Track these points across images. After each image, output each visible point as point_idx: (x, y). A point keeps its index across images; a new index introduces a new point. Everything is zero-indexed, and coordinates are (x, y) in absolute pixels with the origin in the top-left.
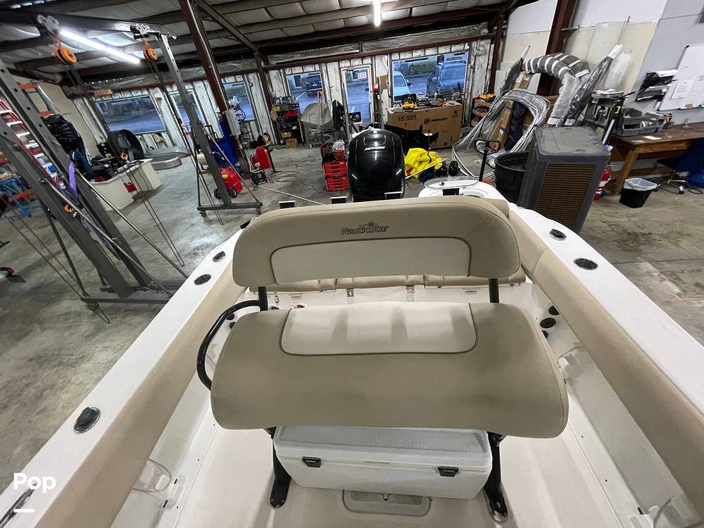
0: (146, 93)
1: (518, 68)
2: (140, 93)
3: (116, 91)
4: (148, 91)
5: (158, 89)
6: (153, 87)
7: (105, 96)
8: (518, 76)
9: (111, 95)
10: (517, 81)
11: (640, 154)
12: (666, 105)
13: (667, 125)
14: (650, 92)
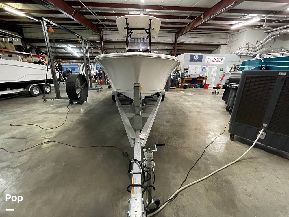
0: (77, 64)
2: (75, 64)
3: (68, 62)
4: (78, 63)
5: (81, 63)
6: (80, 63)
7: (65, 63)
9: (66, 63)
11: (185, 80)
12: (189, 74)
13: (189, 77)
14: (185, 71)
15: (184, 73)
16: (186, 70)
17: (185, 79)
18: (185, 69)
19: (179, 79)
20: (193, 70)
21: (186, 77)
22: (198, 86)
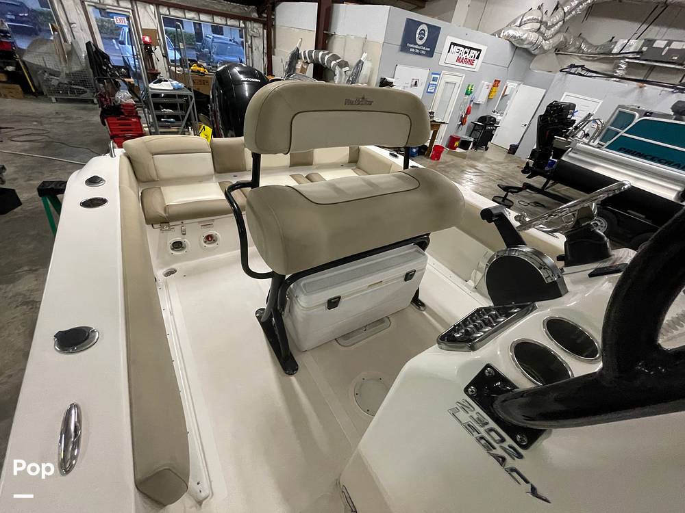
1: (296, 56)
8: (297, 63)
10: (297, 67)
16: (385, 87)
18: (384, 82)
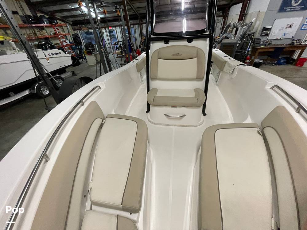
1: (229, 26)
3: (89, 29)
6: (102, 28)
7: (85, 30)
8: (228, 29)
12: (270, 38)
13: (270, 44)
14: (264, 33)
15: (260, 38)
16: (265, 31)
17: (260, 51)
18: (264, 29)
19: (248, 51)
20: (280, 30)
21: (262, 45)
22: (282, 61)
